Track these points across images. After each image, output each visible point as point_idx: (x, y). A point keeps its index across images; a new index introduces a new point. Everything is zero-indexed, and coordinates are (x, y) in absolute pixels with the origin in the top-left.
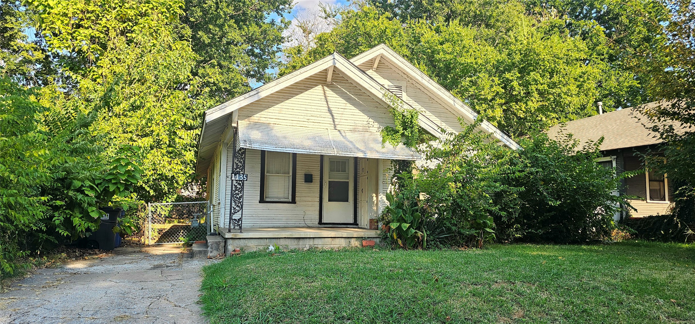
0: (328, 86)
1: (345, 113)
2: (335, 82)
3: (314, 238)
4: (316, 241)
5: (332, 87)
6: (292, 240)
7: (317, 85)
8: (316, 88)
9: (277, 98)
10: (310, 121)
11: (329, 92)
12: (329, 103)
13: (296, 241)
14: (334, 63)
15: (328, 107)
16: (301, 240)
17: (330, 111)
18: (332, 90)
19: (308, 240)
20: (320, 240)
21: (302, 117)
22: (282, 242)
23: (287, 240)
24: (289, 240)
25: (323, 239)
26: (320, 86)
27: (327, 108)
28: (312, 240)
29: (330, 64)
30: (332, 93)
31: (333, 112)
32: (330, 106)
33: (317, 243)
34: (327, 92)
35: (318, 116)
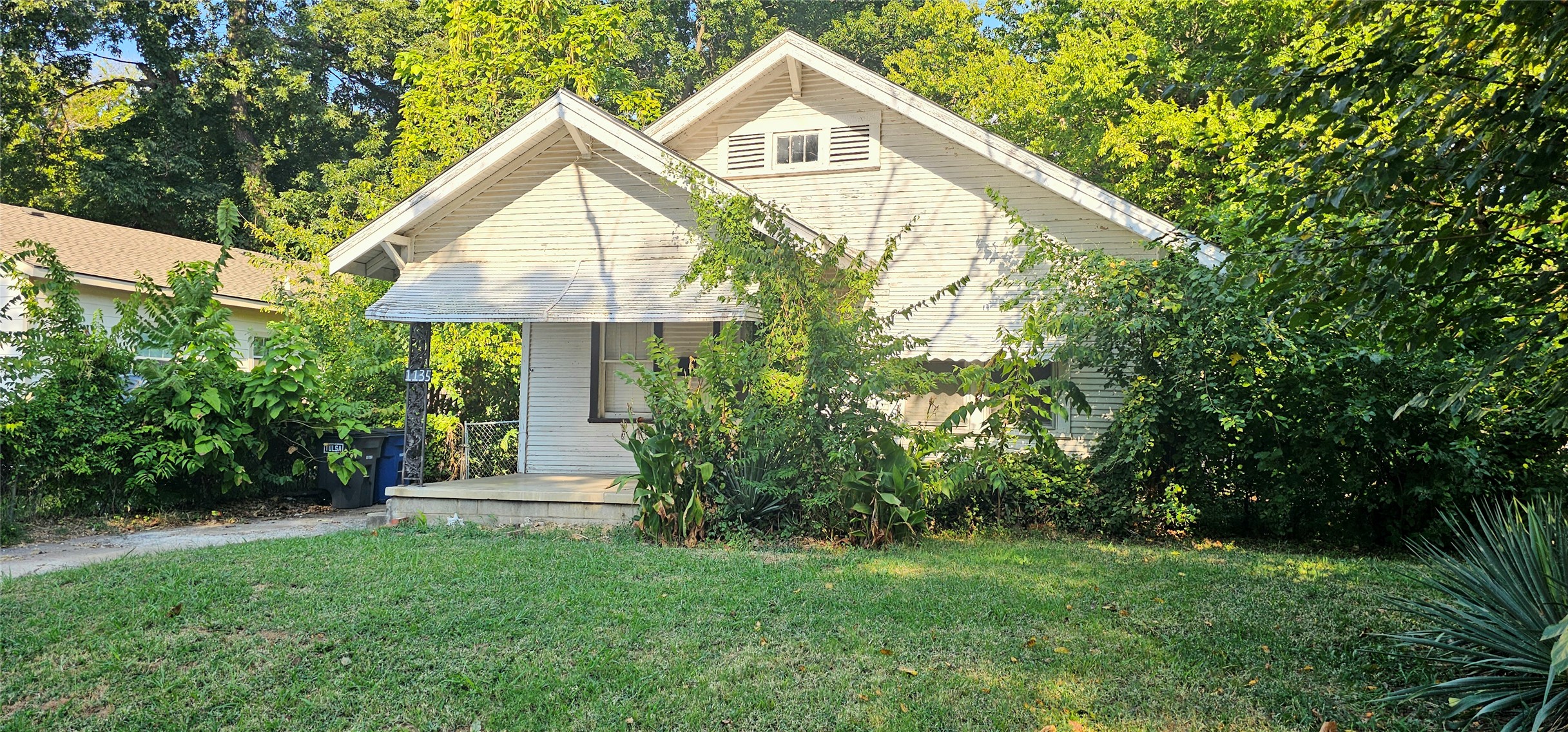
0: (586, 166)
1: (622, 220)
2: (601, 152)
3: (548, 502)
4: (554, 510)
5: (595, 165)
6: (506, 505)
7: (562, 167)
8: (562, 172)
9: (485, 206)
10: (549, 246)
11: (589, 177)
12: (590, 203)
13: (512, 506)
14: (562, 114)
15: (589, 211)
16: (523, 505)
17: (591, 218)
18: (596, 172)
19: (536, 505)
20: (560, 507)
21: (532, 241)
22: (486, 508)
23: (496, 504)
24: (500, 504)
25: (566, 507)
26: (572, 167)
27: (584, 215)
28: (545, 506)
29: (553, 117)
30: (595, 178)
31: (597, 221)
32: (592, 208)
33: (554, 515)
34: (584, 179)
35: (565, 234)
